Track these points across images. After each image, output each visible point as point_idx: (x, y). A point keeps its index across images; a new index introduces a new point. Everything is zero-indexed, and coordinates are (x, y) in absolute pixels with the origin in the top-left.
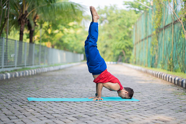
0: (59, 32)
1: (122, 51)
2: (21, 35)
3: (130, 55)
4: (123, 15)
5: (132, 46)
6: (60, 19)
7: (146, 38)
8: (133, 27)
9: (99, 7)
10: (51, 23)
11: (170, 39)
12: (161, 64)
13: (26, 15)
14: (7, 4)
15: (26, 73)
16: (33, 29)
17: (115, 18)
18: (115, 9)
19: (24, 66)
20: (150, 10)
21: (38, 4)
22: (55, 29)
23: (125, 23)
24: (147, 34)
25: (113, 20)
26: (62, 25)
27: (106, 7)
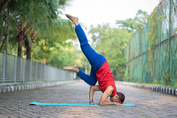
0: (54, 50)
1: (115, 69)
2: (20, 52)
3: (124, 73)
4: (116, 34)
5: (125, 64)
6: (57, 37)
7: (140, 56)
8: (126, 45)
9: (92, 26)
10: (47, 40)
11: (166, 55)
12: (157, 79)
13: (24, 32)
14: (7, 20)
15: (27, 87)
16: (30, 46)
17: (108, 36)
18: (108, 27)
19: (22, 81)
20: (145, 28)
21: (36, 21)
22: (51, 47)
23: (118, 42)
24: (141, 51)
25: (106, 39)
26: (58, 42)
27: (99, 26)
